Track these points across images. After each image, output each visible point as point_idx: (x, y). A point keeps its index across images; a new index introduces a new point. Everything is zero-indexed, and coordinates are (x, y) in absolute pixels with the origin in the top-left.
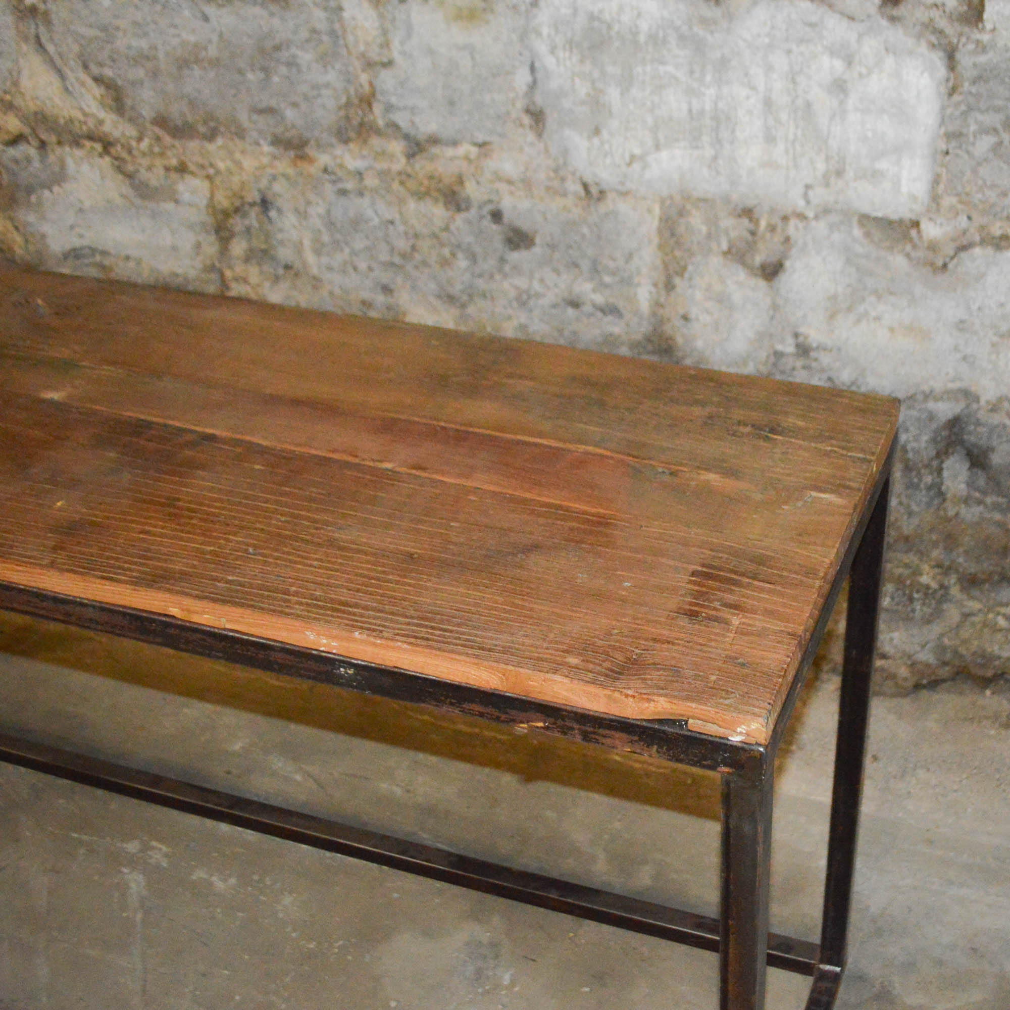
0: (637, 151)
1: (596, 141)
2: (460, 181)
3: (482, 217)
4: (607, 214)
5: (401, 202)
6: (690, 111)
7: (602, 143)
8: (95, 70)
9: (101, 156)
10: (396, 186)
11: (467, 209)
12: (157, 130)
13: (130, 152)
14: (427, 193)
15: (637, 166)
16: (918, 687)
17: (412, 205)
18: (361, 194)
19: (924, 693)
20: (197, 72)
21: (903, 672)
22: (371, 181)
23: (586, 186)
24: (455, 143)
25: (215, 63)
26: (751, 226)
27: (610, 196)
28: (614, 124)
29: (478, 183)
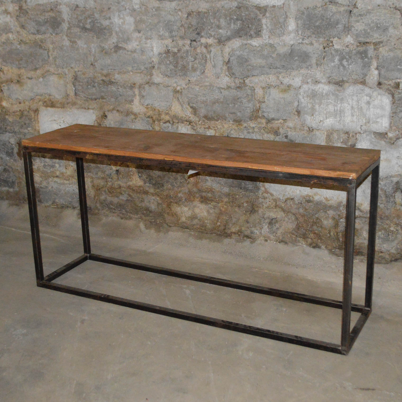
0: (322, 119)
1: (312, 117)
2: (278, 128)
3: (283, 137)
4: (313, 135)
5: (263, 134)
6: (334, 110)
7: (314, 118)
8: (191, 105)
9: (188, 125)
10: (262, 131)
11: (279, 135)
12: (204, 119)
13: (196, 124)
14: (270, 132)
15: (321, 123)
16: (391, 261)
17: (266, 135)
18: (253, 133)
19: (393, 262)
20: (217, 104)
21: (387, 257)
22: (256, 130)
23: (309, 128)
24: (278, 120)
25: (222, 102)
26: (348, 136)
27: (315, 130)
28: (317, 113)
29: (283, 129)
